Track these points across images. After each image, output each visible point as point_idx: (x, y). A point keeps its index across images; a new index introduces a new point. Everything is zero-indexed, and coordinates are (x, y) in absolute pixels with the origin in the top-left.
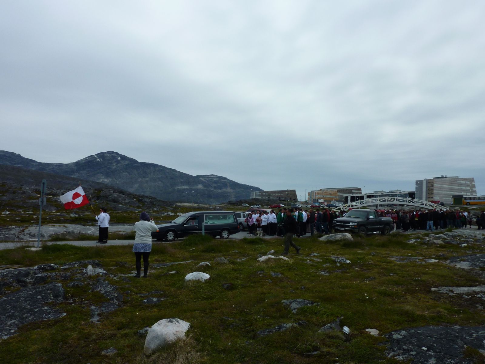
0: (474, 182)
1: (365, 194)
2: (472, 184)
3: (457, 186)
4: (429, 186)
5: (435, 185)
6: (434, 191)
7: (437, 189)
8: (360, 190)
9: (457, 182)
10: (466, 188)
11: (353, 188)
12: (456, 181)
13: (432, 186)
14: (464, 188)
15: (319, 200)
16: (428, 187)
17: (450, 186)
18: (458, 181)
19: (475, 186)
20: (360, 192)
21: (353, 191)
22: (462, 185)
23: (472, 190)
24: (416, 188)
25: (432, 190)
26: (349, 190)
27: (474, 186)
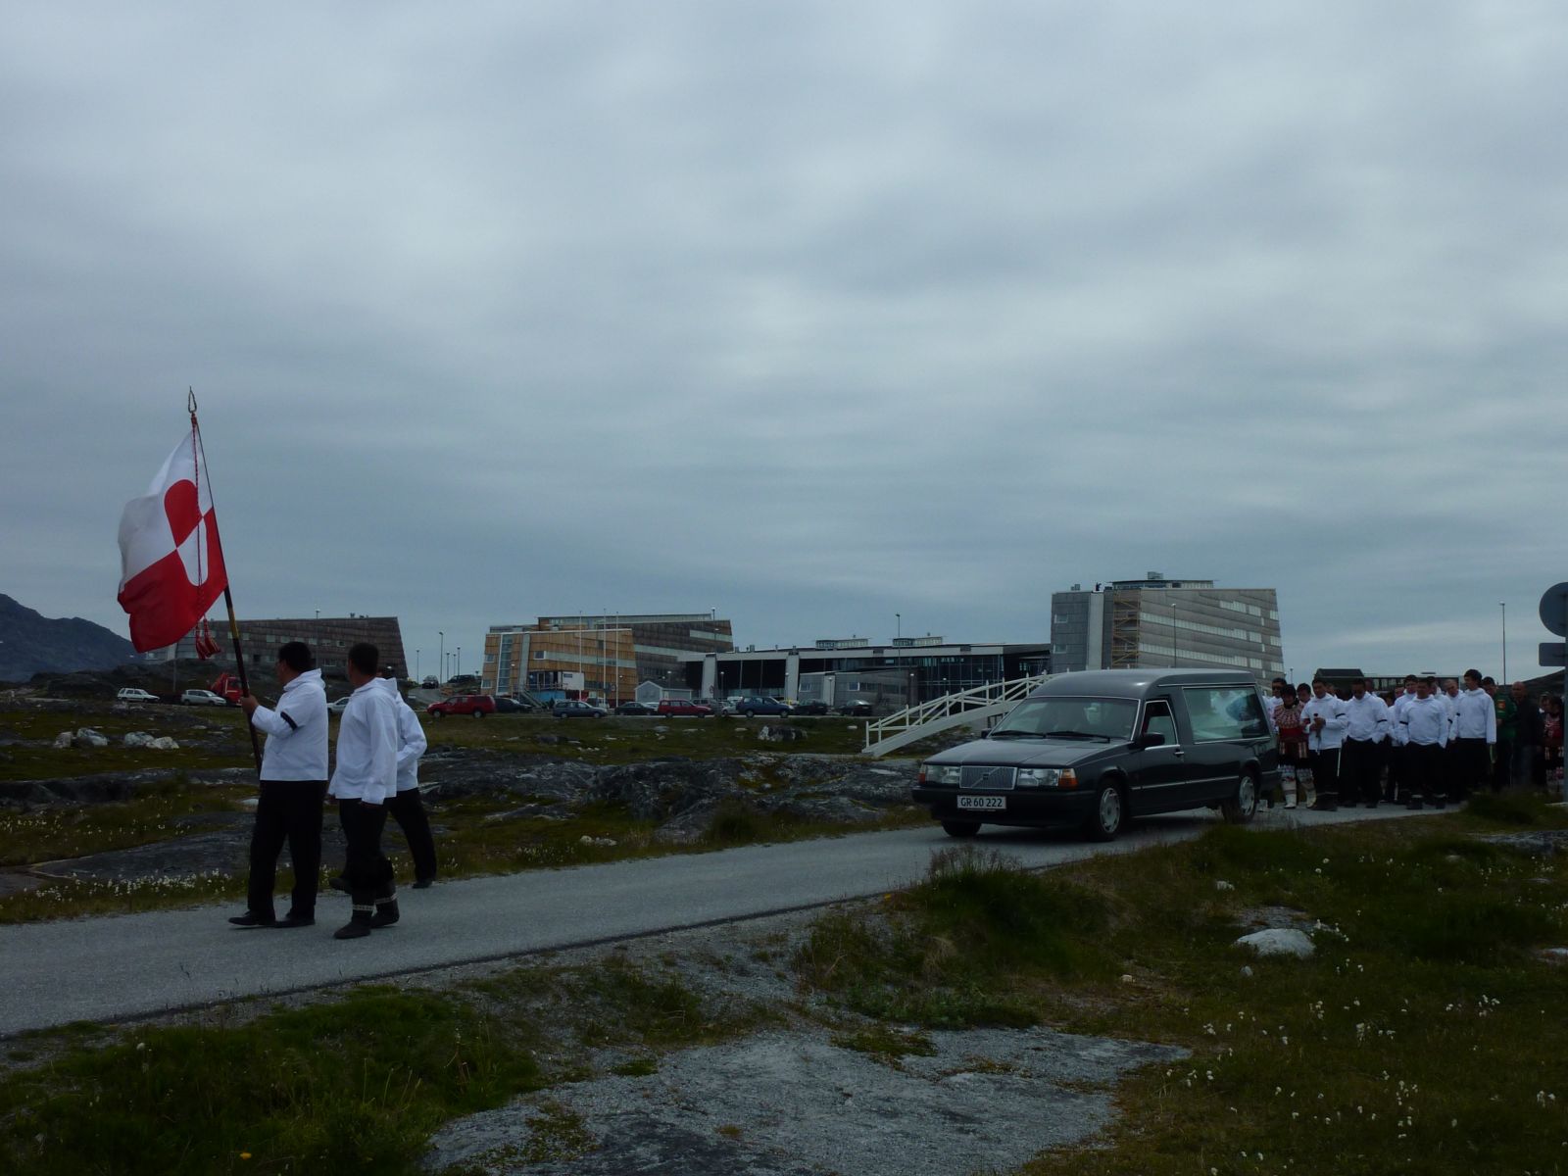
0: (1276, 610)
1: (793, 652)
2: (1267, 618)
3: (1219, 626)
4: (1116, 622)
5: (1144, 617)
6: (1142, 648)
7: (1150, 636)
8: (725, 627)
9: (1218, 607)
10: (1248, 637)
11: (694, 620)
12: (1213, 602)
13: (1134, 622)
14: (1241, 635)
15: (566, 680)
16: (1114, 627)
17: (1194, 627)
18: (1223, 605)
19: (1278, 629)
20: (725, 638)
21: (695, 634)
22: (1236, 621)
23: (1268, 644)
24: (1055, 630)
25: (1133, 640)
26: (677, 625)
27: (1273, 629)
